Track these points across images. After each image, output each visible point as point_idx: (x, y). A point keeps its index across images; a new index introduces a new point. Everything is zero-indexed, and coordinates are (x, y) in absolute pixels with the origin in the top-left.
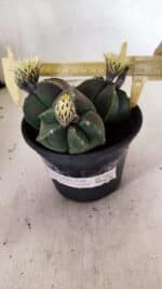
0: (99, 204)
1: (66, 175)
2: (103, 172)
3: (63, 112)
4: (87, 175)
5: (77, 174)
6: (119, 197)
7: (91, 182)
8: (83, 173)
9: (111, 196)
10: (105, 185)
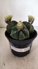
0: (25, 57)
1: (16, 47)
2: (27, 47)
3: (20, 26)
4: (23, 48)
5: (20, 47)
6: (30, 56)
7: (23, 50)
8: (21, 47)
9: (27, 55)
10: (27, 51)
